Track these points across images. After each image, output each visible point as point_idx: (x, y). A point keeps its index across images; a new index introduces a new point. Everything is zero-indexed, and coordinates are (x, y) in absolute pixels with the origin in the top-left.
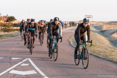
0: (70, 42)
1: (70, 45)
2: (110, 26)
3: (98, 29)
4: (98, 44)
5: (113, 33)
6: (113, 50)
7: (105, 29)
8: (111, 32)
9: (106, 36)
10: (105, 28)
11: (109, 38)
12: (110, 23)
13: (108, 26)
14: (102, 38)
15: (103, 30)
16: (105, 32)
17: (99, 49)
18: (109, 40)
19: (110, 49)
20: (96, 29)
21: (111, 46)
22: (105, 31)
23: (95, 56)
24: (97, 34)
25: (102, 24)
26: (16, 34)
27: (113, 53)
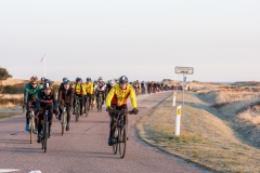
0: (137, 131)
1: (139, 137)
2: (235, 93)
3: (206, 100)
4: (205, 136)
5: (243, 109)
6: (240, 150)
7: (224, 101)
8: (238, 107)
9: (225, 118)
10: (223, 97)
11: (233, 122)
12: (236, 86)
13: (231, 93)
14: (216, 122)
15: (219, 102)
16: (223, 108)
17: (208, 149)
18: (233, 128)
19: (233, 149)
20: (202, 99)
21: (237, 142)
22: (223, 105)
23: (197, 165)
24: (204, 111)
25: (215, 88)
26: (10, 111)
27: (241, 157)
